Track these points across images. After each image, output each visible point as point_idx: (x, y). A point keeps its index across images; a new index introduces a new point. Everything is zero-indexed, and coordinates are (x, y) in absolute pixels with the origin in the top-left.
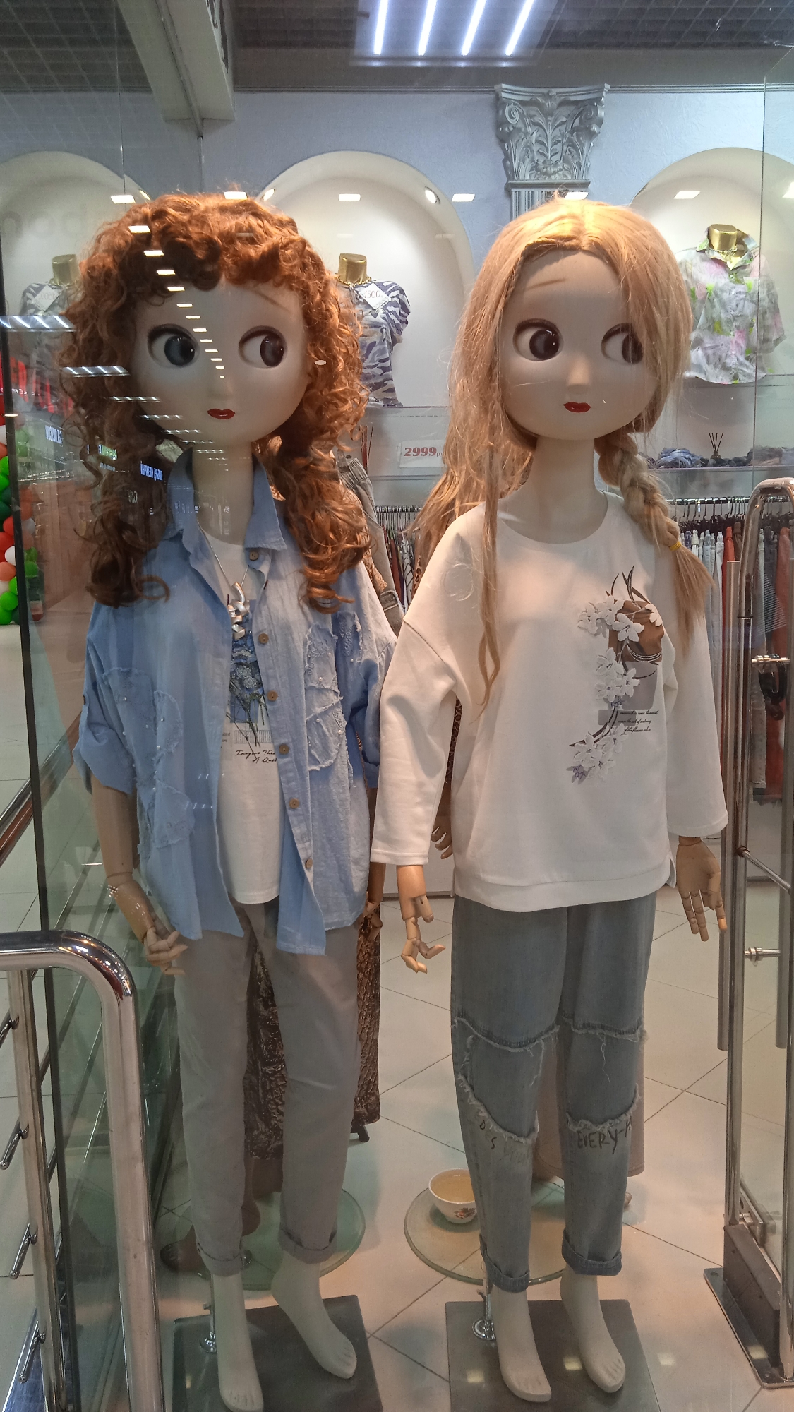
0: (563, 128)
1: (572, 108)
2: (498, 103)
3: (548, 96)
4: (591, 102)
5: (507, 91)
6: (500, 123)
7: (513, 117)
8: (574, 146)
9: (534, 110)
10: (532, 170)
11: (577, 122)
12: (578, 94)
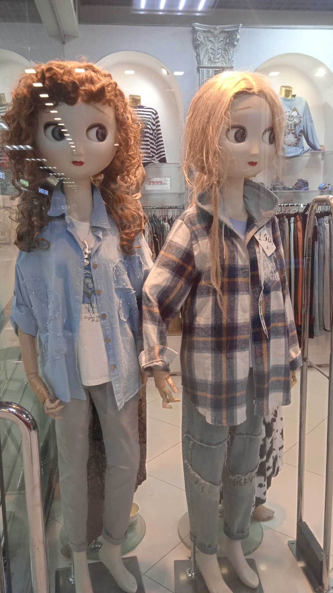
0: (222, 43)
1: (226, 34)
2: (194, 31)
3: (215, 29)
4: (234, 31)
5: (198, 26)
6: (195, 40)
7: (201, 38)
8: (226, 51)
9: (209, 35)
10: (209, 61)
11: (228, 41)
12: (228, 28)
